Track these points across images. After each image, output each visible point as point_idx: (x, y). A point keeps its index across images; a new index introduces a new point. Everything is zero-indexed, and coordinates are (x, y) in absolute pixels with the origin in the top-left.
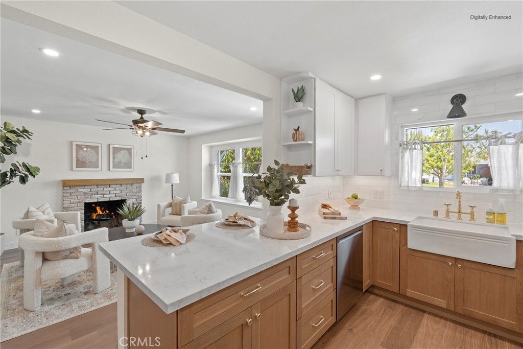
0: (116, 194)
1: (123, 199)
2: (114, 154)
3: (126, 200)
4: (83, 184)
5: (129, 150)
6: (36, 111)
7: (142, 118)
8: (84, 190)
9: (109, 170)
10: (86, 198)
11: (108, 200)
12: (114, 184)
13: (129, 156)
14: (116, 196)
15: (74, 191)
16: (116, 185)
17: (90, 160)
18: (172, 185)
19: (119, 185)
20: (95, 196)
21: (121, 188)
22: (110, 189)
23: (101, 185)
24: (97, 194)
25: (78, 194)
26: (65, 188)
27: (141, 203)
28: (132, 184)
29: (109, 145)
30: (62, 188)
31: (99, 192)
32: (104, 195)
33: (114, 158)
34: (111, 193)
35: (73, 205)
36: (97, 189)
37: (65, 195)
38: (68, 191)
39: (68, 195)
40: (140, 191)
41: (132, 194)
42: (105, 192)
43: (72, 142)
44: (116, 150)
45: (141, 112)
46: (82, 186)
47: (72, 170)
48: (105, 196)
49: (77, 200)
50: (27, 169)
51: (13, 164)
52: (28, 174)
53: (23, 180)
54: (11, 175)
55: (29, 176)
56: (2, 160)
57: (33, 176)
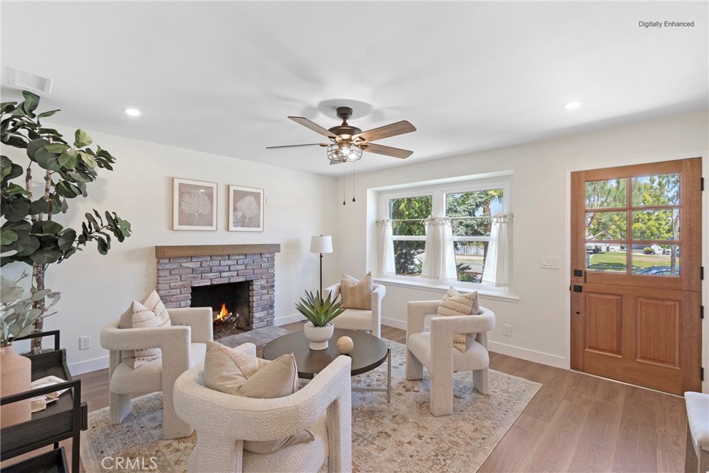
0: (238, 271)
1: (248, 279)
2: (235, 202)
3: (252, 281)
4: (190, 253)
5: (257, 196)
6: (133, 112)
7: (345, 124)
8: (191, 265)
9: (228, 230)
10: (195, 278)
11: (227, 282)
12: (236, 255)
13: (257, 206)
14: (238, 275)
15: (176, 266)
16: (239, 255)
17: (201, 211)
18: (321, 256)
19: (242, 255)
20: (208, 275)
21: (247, 261)
22: (229, 262)
23: (217, 256)
24: (211, 272)
25: (182, 271)
26: (162, 261)
27: (273, 286)
28: (261, 254)
29: (228, 187)
30: (156, 260)
31: (215, 269)
32: (221, 272)
33: (235, 209)
34: (231, 269)
35: (174, 292)
36: (211, 263)
37: (162, 273)
38: (167, 267)
39: (167, 273)
40: (272, 266)
41: (261, 271)
42: (223, 268)
43: (173, 179)
44: (239, 195)
45: (344, 112)
46: (188, 257)
47: (172, 229)
48: (223, 274)
49: (180, 283)
50: (114, 223)
51: (88, 216)
52: (111, 234)
53: (104, 247)
54: (85, 237)
55: (114, 239)
56: (63, 208)
57: (121, 238)
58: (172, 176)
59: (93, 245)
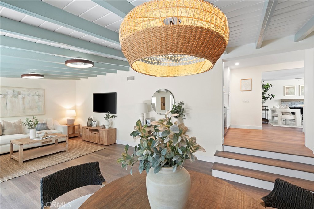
2: (302, 89)
8: (289, 103)
9: (299, 95)
11: (299, 107)
12: (302, 101)
15: (285, 103)
22: (300, 103)
23: (296, 101)
29: (300, 86)
30: (281, 102)
36: (294, 103)
38: (283, 103)
46: (288, 101)
47: (284, 96)
50: (272, 95)
51: (269, 95)
52: (272, 97)
53: (271, 99)
54: (268, 97)
55: (272, 98)
56: (265, 94)
57: (273, 98)
58: (284, 86)
59: (269, 98)
